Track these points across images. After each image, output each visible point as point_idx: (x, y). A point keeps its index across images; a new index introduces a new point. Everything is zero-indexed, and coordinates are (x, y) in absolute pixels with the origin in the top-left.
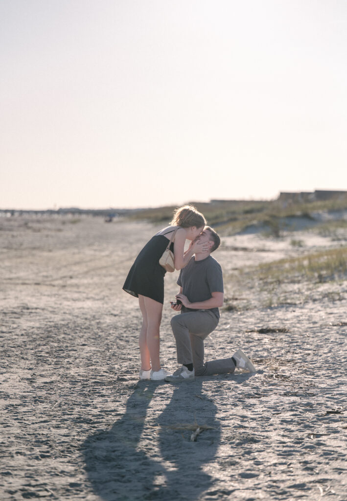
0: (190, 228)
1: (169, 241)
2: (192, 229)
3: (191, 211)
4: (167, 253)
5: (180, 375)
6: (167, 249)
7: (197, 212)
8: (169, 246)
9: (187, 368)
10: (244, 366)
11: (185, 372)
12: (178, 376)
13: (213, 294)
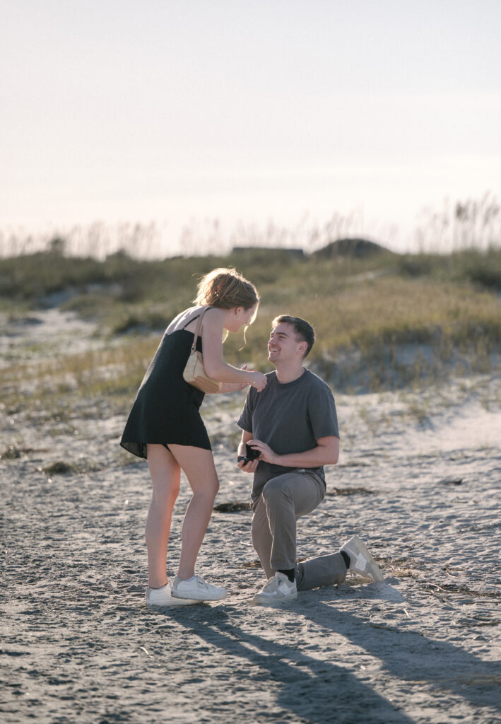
0: (232, 311)
1: (193, 335)
2: (236, 313)
3: (232, 278)
4: (193, 358)
5: (278, 592)
6: (192, 351)
7: (243, 280)
8: (194, 345)
9: (286, 577)
10: (363, 569)
11: (285, 584)
12: (275, 593)
13: (320, 441)
